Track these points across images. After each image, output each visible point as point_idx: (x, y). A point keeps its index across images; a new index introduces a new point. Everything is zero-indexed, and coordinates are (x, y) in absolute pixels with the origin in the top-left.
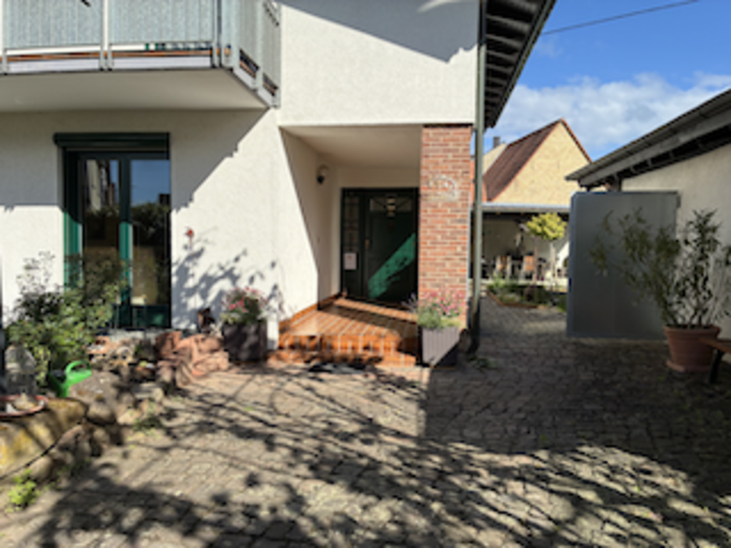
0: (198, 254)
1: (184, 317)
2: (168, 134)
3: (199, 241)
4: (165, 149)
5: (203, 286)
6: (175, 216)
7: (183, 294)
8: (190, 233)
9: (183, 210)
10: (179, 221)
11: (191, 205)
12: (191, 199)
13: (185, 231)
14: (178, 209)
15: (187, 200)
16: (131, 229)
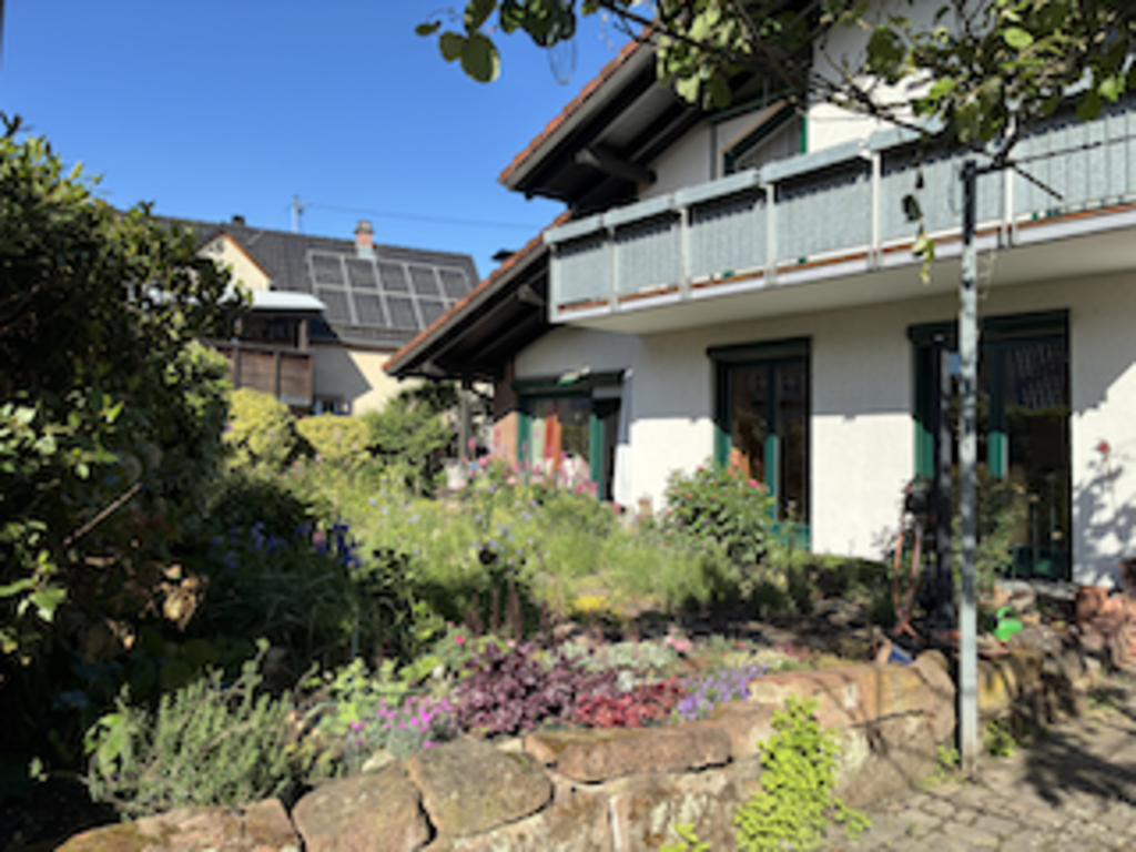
0: (1113, 476)
1: (1091, 566)
2: (1066, 311)
3: (1116, 456)
4: (1062, 331)
5: (1122, 521)
6: (1077, 423)
7: (1088, 532)
8: (1103, 448)
9: (1090, 414)
10: (1085, 431)
11: (1103, 406)
12: (1103, 398)
13: (1095, 443)
14: (1081, 413)
15: (1097, 399)
16: (1004, 441)
